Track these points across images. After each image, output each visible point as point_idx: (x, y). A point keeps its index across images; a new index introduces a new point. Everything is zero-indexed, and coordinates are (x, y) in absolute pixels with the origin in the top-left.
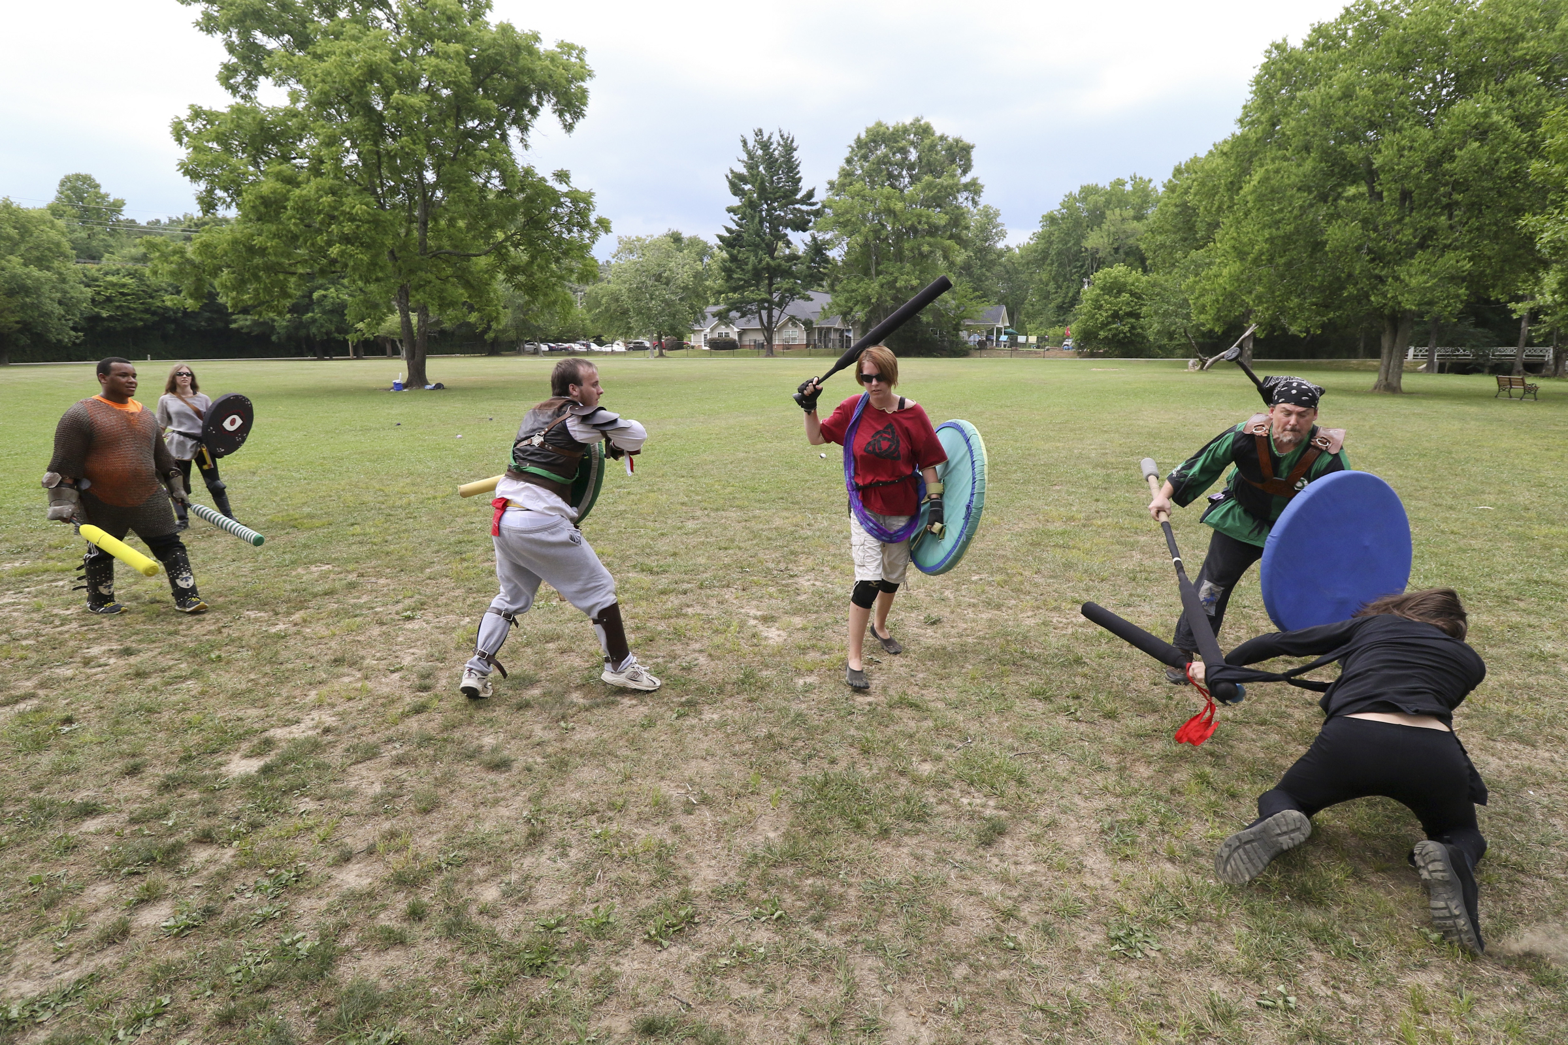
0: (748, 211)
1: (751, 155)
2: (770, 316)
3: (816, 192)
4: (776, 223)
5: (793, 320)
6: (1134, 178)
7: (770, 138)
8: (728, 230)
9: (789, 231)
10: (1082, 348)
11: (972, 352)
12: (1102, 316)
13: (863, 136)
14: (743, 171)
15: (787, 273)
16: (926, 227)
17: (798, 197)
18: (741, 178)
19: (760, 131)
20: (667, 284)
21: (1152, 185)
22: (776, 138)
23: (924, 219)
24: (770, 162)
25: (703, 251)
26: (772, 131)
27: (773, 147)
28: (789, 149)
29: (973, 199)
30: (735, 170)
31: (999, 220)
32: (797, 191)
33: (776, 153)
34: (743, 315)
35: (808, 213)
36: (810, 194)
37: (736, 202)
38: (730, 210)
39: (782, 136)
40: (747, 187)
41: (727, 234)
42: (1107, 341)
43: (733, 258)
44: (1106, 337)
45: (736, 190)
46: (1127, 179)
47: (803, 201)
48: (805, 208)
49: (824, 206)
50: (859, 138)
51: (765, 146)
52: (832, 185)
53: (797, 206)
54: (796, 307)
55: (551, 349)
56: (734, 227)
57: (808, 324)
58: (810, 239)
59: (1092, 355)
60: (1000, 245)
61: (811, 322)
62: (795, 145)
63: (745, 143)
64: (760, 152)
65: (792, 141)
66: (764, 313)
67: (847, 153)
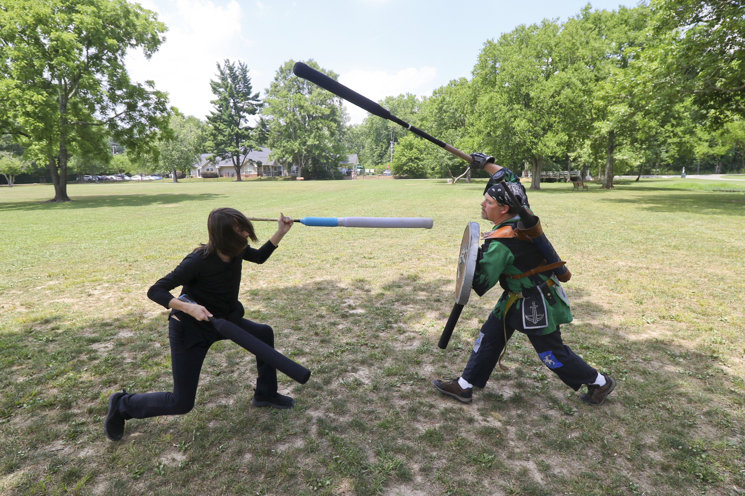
0: (223, 104)
1: (222, 74)
2: (238, 159)
3: (260, 95)
4: (238, 110)
5: (251, 162)
6: (408, 94)
7: (233, 64)
8: (212, 113)
9: (245, 114)
10: (395, 174)
11: (344, 177)
12: (404, 159)
13: (283, 66)
14: (219, 81)
15: (247, 137)
16: (320, 115)
17: (251, 96)
18: (218, 85)
19: (228, 60)
20: (182, 141)
21: (416, 97)
22: (237, 65)
23: (318, 111)
24: (234, 77)
25: (198, 124)
26: (235, 61)
27: (235, 69)
28: (244, 71)
29: (340, 101)
30: (214, 80)
31: (347, 112)
32: (249, 93)
33: (237, 73)
34: (224, 159)
35: (257, 105)
36: (257, 96)
37: (216, 98)
38: (212, 102)
39: (240, 64)
40: (222, 90)
41: (211, 116)
42: (407, 171)
43: (216, 128)
44: (407, 170)
45: (215, 91)
46: (405, 94)
47: (253, 99)
48: (254, 102)
49: (265, 102)
50: (281, 67)
51: (231, 69)
52: (267, 92)
53: (250, 101)
54: (253, 155)
55: (99, 179)
56: (216, 112)
57: (259, 164)
58: (259, 119)
59: (401, 178)
60: (348, 124)
61: (261, 163)
62: (248, 69)
63: (219, 67)
64: (228, 72)
65: (246, 67)
66: (235, 158)
67: (275, 75)
